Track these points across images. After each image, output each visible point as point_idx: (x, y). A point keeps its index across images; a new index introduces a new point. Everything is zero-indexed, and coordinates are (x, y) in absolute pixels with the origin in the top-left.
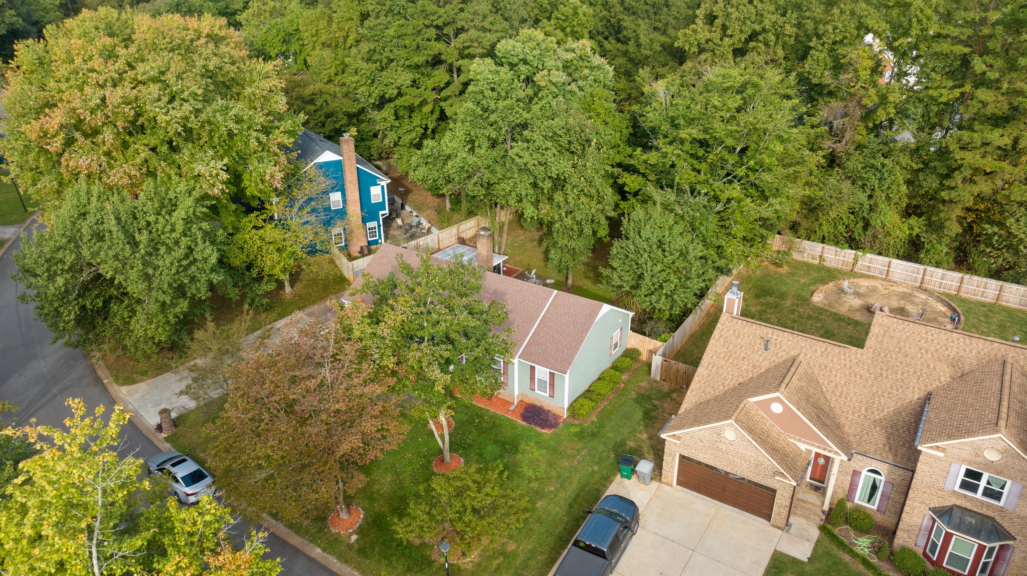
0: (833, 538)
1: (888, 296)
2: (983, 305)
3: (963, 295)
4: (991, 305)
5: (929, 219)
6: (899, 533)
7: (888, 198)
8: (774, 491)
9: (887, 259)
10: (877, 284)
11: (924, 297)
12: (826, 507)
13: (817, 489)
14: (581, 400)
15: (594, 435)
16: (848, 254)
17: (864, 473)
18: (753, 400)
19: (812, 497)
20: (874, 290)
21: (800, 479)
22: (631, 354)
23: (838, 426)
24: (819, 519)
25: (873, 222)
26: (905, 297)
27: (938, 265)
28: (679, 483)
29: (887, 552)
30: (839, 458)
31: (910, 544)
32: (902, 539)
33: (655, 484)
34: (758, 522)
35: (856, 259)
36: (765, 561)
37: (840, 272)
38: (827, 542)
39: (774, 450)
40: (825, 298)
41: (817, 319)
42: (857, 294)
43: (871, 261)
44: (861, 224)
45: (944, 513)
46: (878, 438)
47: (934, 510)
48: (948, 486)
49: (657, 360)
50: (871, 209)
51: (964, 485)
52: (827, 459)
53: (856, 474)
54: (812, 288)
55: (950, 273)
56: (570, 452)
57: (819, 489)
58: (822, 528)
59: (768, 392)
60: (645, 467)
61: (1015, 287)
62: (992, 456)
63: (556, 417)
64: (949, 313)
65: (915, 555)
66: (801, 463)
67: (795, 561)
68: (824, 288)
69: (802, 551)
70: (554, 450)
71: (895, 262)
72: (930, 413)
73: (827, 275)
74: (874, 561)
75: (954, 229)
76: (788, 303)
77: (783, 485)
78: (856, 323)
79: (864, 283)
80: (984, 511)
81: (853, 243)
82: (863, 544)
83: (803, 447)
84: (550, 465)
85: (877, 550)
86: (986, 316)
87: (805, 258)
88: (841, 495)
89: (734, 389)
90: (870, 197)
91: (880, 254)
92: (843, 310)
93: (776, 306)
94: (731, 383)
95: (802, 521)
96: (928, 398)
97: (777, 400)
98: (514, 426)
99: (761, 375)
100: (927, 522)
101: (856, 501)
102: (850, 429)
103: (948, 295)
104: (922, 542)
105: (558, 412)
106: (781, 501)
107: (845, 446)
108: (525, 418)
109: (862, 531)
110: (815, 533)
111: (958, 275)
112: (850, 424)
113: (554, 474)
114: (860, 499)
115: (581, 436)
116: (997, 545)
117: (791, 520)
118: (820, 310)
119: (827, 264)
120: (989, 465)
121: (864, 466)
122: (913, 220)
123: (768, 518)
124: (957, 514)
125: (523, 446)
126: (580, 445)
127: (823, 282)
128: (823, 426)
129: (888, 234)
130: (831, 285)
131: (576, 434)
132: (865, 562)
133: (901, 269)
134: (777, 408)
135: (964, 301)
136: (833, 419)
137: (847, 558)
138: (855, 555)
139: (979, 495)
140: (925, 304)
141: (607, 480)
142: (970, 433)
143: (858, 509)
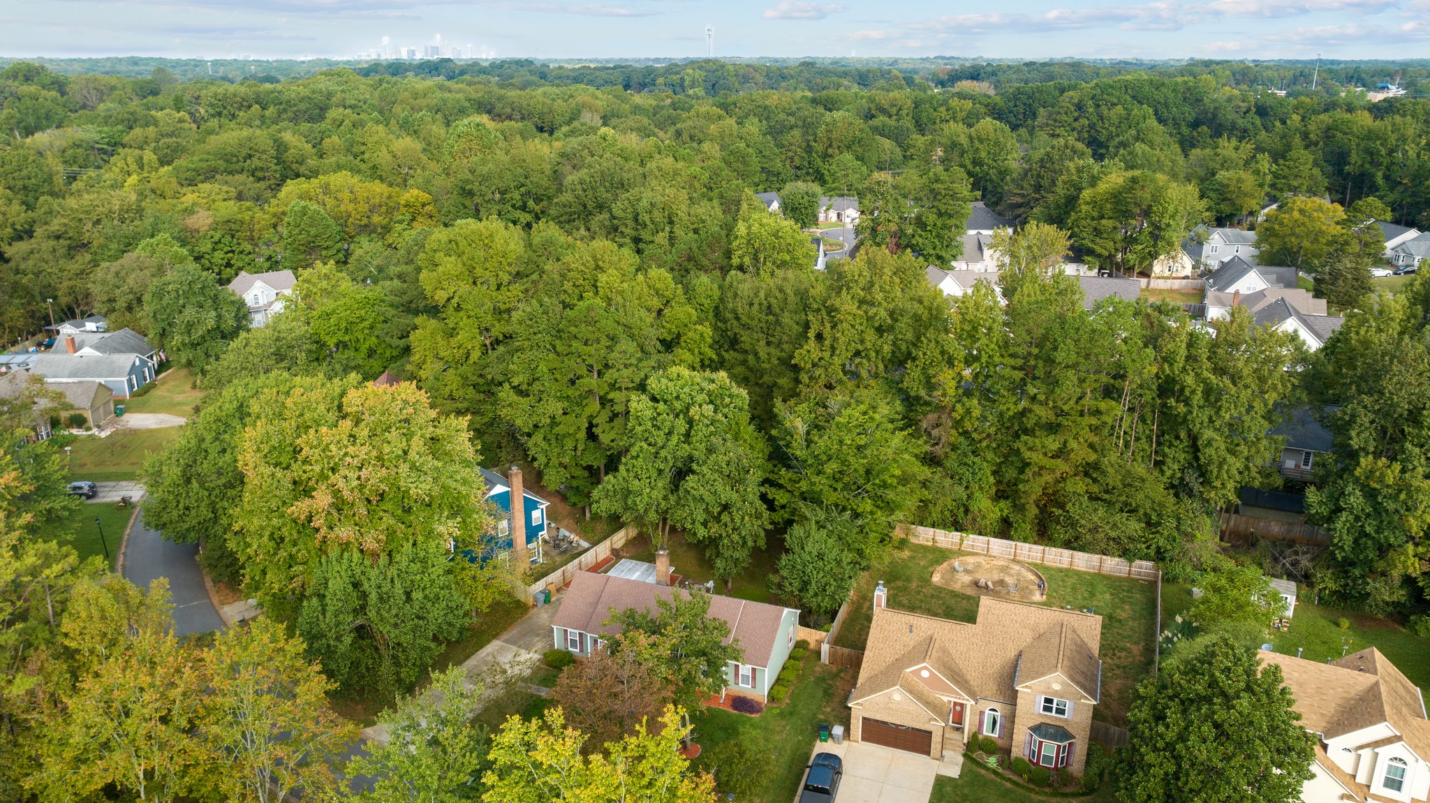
0: (973, 760)
1: (990, 571)
2: (1061, 570)
3: (1046, 563)
4: (1067, 570)
5: (1014, 501)
6: (1013, 749)
7: (981, 488)
8: (930, 733)
9: (986, 538)
10: (980, 559)
11: (1017, 567)
12: (965, 741)
13: (958, 729)
14: (776, 687)
15: (791, 714)
16: (956, 536)
17: (987, 712)
18: (908, 670)
19: (956, 735)
20: (979, 566)
21: (947, 722)
22: (801, 645)
23: (966, 682)
24: (962, 749)
25: (971, 508)
26: (1004, 569)
27: (1025, 540)
28: (863, 739)
29: (1007, 762)
30: (969, 703)
31: (1020, 755)
32: (1016, 752)
33: (846, 743)
34: (922, 758)
35: (962, 540)
36: (932, 782)
37: (950, 551)
38: (969, 763)
39: (928, 704)
40: (942, 578)
41: (939, 598)
42: (967, 571)
43: (974, 541)
44: (962, 509)
45: (1037, 729)
46: (992, 687)
47: (1030, 729)
48: (1036, 712)
49: (825, 648)
50: (969, 497)
51: (1046, 709)
52: (962, 705)
53: (982, 713)
54: (931, 569)
55: (1034, 546)
56: (777, 729)
57: (960, 730)
58: (965, 755)
59: (918, 663)
60: (838, 730)
61: (1081, 554)
62: (1057, 687)
63: (759, 704)
64: (1037, 581)
65: (1023, 761)
66: (946, 710)
67: (950, 779)
68: (939, 568)
69: (953, 771)
70: (766, 729)
71: (992, 539)
72: (1021, 666)
73: (941, 555)
74: (1000, 770)
75: (1033, 511)
76: (914, 585)
77: (936, 726)
78: (969, 598)
79: (970, 560)
80: (1058, 723)
81: (958, 526)
82: (992, 761)
83: (945, 699)
84: (767, 740)
85: (1001, 763)
86: (1063, 581)
87: (921, 541)
88: (975, 729)
89: (893, 664)
90: (967, 487)
91: (980, 534)
92: (957, 587)
93: (905, 589)
94: (890, 660)
95: (951, 753)
96: (1020, 655)
97: (925, 668)
98: (729, 715)
99: (910, 652)
100: (1028, 738)
101: (985, 733)
102: (974, 683)
103: (1035, 565)
104: (1027, 753)
105: (759, 699)
106: (936, 740)
107: (972, 695)
108: (735, 708)
109: (990, 753)
110: (961, 760)
111: (1040, 548)
112: (973, 677)
113: (771, 746)
114: (986, 732)
115: (782, 715)
116: (1066, 743)
117: (944, 753)
118: (939, 589)
119: (939, 545)
120: (1056, 693)
121: (986, 706)
122: (1002, 504)
123: (928, 753)
124: (1043, 728)
125: (741, 730)
126: (784, 723)
127: (939, 562)
128: (956, 682)
129: (984, 517)
130: (945, 564)
131: (778, 715)
132: (995, 772)
133: (998, 546)
134: (925, 674)
135: (1047, 568)
136: (962, 677)
137: (983, 772)
138: (988, 769)
139: (1054, 714)
140: (1019, 574)
141: (811, 745)
142: (1043, 674)
143: (987, 738)
